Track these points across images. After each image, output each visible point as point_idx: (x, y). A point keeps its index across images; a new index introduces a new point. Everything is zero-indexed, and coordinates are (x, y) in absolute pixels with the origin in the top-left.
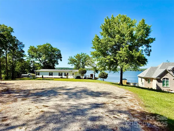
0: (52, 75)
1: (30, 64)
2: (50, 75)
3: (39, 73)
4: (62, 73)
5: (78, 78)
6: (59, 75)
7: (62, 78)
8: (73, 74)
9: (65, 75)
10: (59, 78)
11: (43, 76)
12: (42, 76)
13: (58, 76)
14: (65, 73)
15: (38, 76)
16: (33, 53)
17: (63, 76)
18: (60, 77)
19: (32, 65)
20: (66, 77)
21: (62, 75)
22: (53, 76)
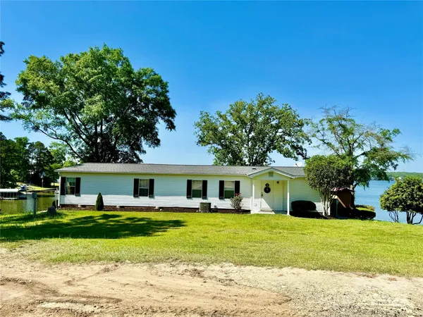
0: (150, 192)
1: (28, 152)
2: (138, 192)
3: (78, 180)
4: (205, 183)
5: (303, 209)
6: (190, 194)
7: (208, 209)
8: (267, 190)
9: (223, 194)
10: (193, 210)
11: (100, 200)
12: (95, 197)
13: (183, 201)
14: (222, 183)
15: (71, 199)
16: (41, 85)
17: (215, 201)
18: (198, 206)
19: (33, 155)
20: (227, 204)
21: (203, 193)
22: (157, 201)
